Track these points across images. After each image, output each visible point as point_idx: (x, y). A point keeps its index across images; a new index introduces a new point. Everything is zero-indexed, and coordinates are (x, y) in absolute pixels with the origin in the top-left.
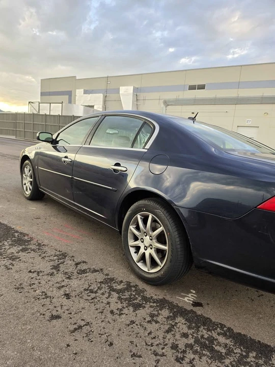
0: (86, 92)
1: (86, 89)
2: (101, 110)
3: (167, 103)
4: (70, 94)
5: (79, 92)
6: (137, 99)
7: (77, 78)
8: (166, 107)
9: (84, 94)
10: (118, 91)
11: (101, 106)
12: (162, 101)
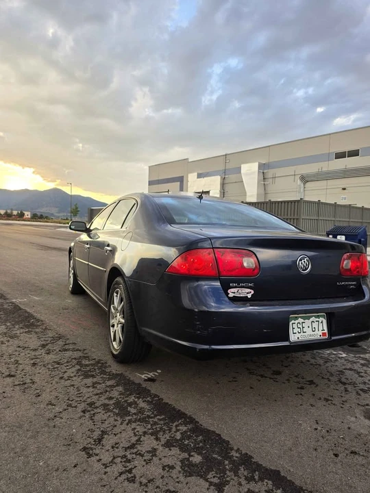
0: (200, 176)
1: (200, 172)
2: (218, 196)
3: (305, 179)
4: (181, 180)
5: (192, 177)
6: (263, 177)
7: (190, 161)
8: (304, 184)
9: (198, 178)
10: (238, 170)
11: (218, 191)
12: (298, 177)
